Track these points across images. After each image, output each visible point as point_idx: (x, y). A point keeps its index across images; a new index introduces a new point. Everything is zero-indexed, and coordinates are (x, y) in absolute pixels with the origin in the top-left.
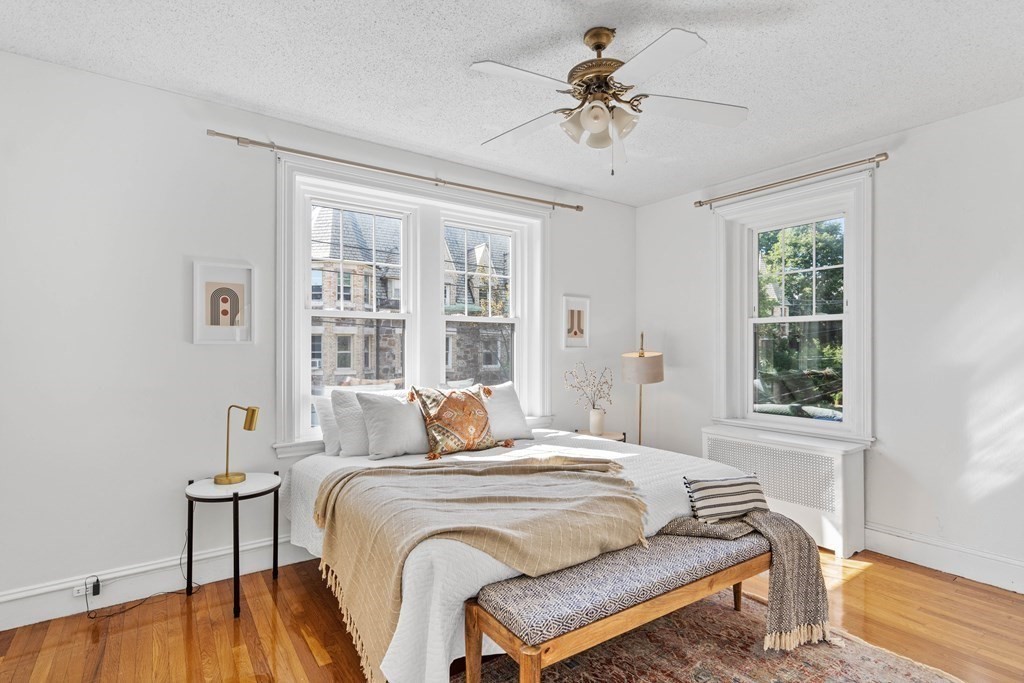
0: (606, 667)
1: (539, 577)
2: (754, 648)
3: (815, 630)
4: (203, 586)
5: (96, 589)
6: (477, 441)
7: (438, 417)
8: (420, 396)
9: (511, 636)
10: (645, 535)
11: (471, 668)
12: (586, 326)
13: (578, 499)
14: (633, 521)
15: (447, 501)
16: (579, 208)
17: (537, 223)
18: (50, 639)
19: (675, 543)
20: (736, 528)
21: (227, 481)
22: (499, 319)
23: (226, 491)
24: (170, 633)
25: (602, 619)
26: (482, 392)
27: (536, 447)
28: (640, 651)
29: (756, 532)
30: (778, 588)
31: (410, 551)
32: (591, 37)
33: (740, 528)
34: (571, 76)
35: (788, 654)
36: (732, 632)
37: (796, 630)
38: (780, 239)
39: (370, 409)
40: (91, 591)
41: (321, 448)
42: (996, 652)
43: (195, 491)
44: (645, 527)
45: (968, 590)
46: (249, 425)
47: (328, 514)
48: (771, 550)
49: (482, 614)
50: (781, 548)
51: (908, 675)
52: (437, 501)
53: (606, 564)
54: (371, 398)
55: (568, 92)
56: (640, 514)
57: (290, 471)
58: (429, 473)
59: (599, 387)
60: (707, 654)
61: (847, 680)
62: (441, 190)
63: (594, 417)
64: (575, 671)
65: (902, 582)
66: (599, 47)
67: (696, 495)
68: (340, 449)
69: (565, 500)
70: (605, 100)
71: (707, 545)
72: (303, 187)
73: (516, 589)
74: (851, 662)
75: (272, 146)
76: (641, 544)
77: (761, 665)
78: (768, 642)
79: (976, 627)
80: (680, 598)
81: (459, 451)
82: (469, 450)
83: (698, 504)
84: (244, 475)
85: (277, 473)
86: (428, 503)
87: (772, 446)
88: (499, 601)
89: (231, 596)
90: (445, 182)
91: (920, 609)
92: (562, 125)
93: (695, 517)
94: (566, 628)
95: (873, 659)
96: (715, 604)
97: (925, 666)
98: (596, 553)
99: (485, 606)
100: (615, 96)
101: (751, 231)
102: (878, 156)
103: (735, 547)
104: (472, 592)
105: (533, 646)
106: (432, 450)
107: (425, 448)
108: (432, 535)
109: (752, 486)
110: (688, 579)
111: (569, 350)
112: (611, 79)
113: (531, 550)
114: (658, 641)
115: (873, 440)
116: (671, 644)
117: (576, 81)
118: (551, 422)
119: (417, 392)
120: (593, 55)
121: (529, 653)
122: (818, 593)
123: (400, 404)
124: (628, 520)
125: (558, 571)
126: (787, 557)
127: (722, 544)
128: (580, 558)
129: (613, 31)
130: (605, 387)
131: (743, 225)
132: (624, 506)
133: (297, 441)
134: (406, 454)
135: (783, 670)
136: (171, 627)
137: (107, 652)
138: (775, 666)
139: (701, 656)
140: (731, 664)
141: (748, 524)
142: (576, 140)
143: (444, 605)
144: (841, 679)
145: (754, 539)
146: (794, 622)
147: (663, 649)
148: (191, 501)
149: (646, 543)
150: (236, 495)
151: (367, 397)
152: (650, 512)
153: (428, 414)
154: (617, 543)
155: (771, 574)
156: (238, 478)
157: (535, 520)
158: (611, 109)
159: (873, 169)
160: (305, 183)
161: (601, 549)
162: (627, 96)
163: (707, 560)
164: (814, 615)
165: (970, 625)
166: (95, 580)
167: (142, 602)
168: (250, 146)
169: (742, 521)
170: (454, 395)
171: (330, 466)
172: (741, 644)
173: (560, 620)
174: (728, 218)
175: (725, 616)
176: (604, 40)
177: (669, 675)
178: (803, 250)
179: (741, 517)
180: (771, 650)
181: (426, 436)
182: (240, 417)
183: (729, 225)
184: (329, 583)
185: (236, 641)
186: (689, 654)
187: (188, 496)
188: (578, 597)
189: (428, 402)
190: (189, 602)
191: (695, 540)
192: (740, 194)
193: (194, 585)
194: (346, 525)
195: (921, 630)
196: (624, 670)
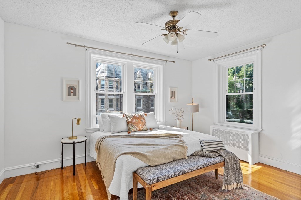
0: (175, 193)
1: (154, 166)
2: (219, 189)
3: (238, 185)
4: (66, 167)
5: (38, 167)
6: (142, 128)
7: (131, 122)
8: (126, 116)
9: (144, 182)
10: (187, 155)
11: (134, 191)
12: (176, 96)
13: (167, 145)
14: (183, 151)
15: (130, 145)
16: (174, 62)
17: (161, 66)
18: (25, 180)
19: (195, 158)
20: (214, 154)
21: (72, 139)
22: (150, 94)
23: (71, 141)
24: (56, 179)
25: (170, 178)
26: (144, 115)
27: (159, 131)
28: (186, 189)
29: (220, 156)
30: (226, 172)
31: (117, 158)
32: (171, 13)
33: (216, 154)
34: (166, 25)
35: (230, 191)
36: (214, 185)
37: (232, 184)
38: (242, 69)
39: (111, 119)
40: (36, 167)
41: (98, 130)
42: (295, 193)
43: (63, 141)
44: (187, 153)
45: (290, 175)
46: (78, 123)
47: (98, 148)
48: (224, 161)
49: (137, 176)
50: (228, 160)
51: (266, 198)
52: (127, 145)
53: (174, 163)
54: (112, 116)
55: (164, 30)
56: (185, 150)
57: (90, 136)
58: (127, 137)
59: (180, 114)
60: (206, 190)
61: (247, 199)
62: (133, 57)
63: (178, 122)
64: (166, 193)
65: (269, 172)
66: (174, 16)
67: (203, 145)
68: (104, 130)
69: (164, 145)
70: (175, 31)
71: (205, 159)
72: (93, 57)
73: (147, 169)
74: (249, 194)
75: (85, 46)
76: (185, 158)
77: (221, 194)
78: (223, 188)
79: (290, 186)
80: (195, 173)
81: (137, 131)
82: (140, 131)
83: (204, 147)
84: (77, 137)
85: (86, 137)
86: (124, 145)
87: (231, 131)
88: (141, 172)
89: (73, 170)
90: (134, 55)
91: (273, 180)
92: (163, 39)
93: (203, 151)
94: (159, 180)
95: (256, 194)
96: (210, 176)
97: (271, 196)
98: (172, 160)
99: (138, 174)
100: (178, 30)
101: (225, 68)
102: (263, 45)
103: (212, 160)
104: (135, 170)
105: (150, 185)
106: (129, 131)
107: (127, 130)
108: (123, 154)
109: (220, 142)
110: (198, 168)
111: (171, 103)
112: (176, 26)
113: (152, 159)
114: (191, 186)
115: (261, 130)
116: (195, 187)
117: (167, 26)
118: (165, 123)
119: (125, 115)
120: (172, 19)
121: (148, 187)
122: (239, 174)
123: (120, 118)
124: (182, 151)
125: (160, 165)
126: (229, 163)
127: (209, 159)
128: (166, 161)
129: (178, 12)
130: (182, 113)
131: (223, 66)
132: (181, 147)
133: (92, 128)
134: (122, 132)
135: (228, 196)
136: (57, 177)
137: (39, 183)
138: (225, 194)
139: (203, 191)
140: (212, 193)
141: (218, 153)
142: (168, 43)
143: (126, 173)
144: (245, 199)
145: (220, 158)
146: (232, 182)
147: (193, 188)
148: (63, 144)
149: (187, 158)
150: (74, 142)
151: (111, 116)
152: (188, 149)
153: (128, 121)
154: (178, 158)
155: (224, 168)
156: (75, 138)
157: (154, 150)
158: (177, 34)
159: (262, 49)
160: (94, 57)
161: (173, 159)
162: (182, 30)
163: (204, 163)
164: (238, 180)
165: (288, 185)
166: (37, 164)
167: (50, 171)
168: (79, 47)
169: (217, 152)
170: (135, 115)
171: (100, 134)
172: (216, 188)
173: (158, 178)
174: (218, 64)
175: (212, 180)
176: (175, 14)
177: (193, 196)
178: (249, 73)
179: (216, 151)
180: (224, 190)
181: (127, 127)
182: (75, 121)
183: (219, 66)
184: (98, 167)
185: (74, 182)
186: (200, 190)
187: (61, 142)
188: (164, 172)
189: (128, 117)
190: (62, 171)
191: (202, 157)
192: (222, 57)
193: (63, 167)
194: (103, 151)
195: (273, 186)
196: (180, 194)
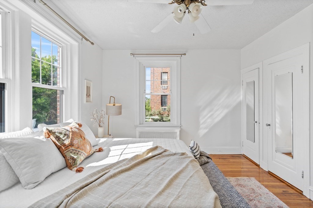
7: (71, 145)
8: (53, 133)
12: (91, 93)
16: (93, 44)
29: (208, 158)
63: (100, 130)
71: (210, 166)
93: (196, 158)
111: (87, 103)
115: (181, 125)
119: (50, 131)
123: (43, 142)
145: (210, 160)
153: (63, 144)
159: (181, 57)
169: (201, 155)
181: (64, 158)
191: (205, 166)
